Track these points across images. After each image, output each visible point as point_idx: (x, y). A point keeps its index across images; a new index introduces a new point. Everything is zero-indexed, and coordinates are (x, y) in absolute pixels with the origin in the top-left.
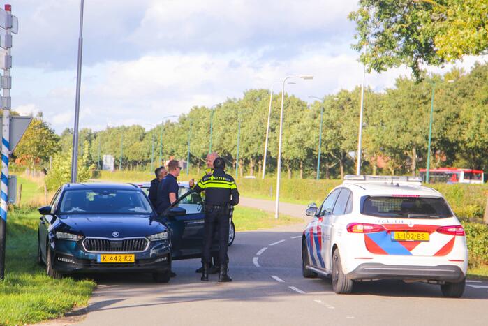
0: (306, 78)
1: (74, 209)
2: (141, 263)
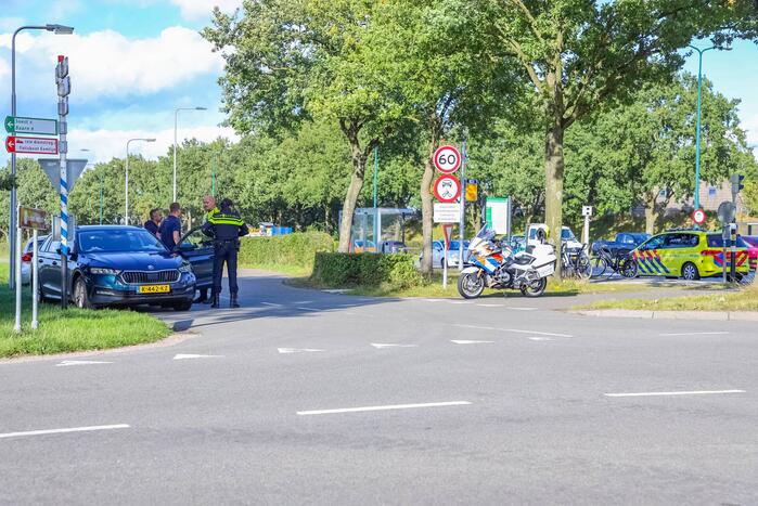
0: (148, 140)
1: (93, 248)
2: (174, 292)
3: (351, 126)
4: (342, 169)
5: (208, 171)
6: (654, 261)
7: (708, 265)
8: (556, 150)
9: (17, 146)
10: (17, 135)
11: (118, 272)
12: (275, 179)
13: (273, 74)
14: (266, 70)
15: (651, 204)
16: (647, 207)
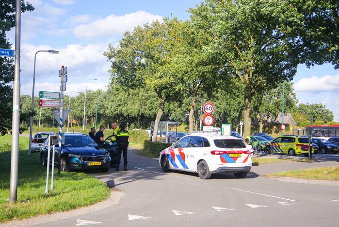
1: (69, 145)
2: (104, 165)
3: (159, 90)
4: (145, 102)
5: (95, 102)
6: (277, 147)
7: (298, 150)
8: (249, 106)
9: (43, 103)
10: (44, 99)
11: (80, 156)
12: (120, 105)
13: (128, 69)
14: (126, 67)
15: (261, 120)
16: (260, 121)
